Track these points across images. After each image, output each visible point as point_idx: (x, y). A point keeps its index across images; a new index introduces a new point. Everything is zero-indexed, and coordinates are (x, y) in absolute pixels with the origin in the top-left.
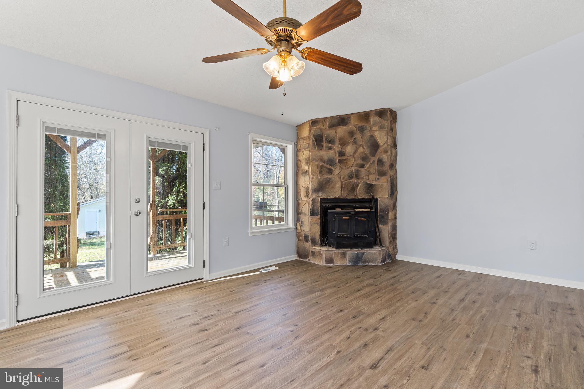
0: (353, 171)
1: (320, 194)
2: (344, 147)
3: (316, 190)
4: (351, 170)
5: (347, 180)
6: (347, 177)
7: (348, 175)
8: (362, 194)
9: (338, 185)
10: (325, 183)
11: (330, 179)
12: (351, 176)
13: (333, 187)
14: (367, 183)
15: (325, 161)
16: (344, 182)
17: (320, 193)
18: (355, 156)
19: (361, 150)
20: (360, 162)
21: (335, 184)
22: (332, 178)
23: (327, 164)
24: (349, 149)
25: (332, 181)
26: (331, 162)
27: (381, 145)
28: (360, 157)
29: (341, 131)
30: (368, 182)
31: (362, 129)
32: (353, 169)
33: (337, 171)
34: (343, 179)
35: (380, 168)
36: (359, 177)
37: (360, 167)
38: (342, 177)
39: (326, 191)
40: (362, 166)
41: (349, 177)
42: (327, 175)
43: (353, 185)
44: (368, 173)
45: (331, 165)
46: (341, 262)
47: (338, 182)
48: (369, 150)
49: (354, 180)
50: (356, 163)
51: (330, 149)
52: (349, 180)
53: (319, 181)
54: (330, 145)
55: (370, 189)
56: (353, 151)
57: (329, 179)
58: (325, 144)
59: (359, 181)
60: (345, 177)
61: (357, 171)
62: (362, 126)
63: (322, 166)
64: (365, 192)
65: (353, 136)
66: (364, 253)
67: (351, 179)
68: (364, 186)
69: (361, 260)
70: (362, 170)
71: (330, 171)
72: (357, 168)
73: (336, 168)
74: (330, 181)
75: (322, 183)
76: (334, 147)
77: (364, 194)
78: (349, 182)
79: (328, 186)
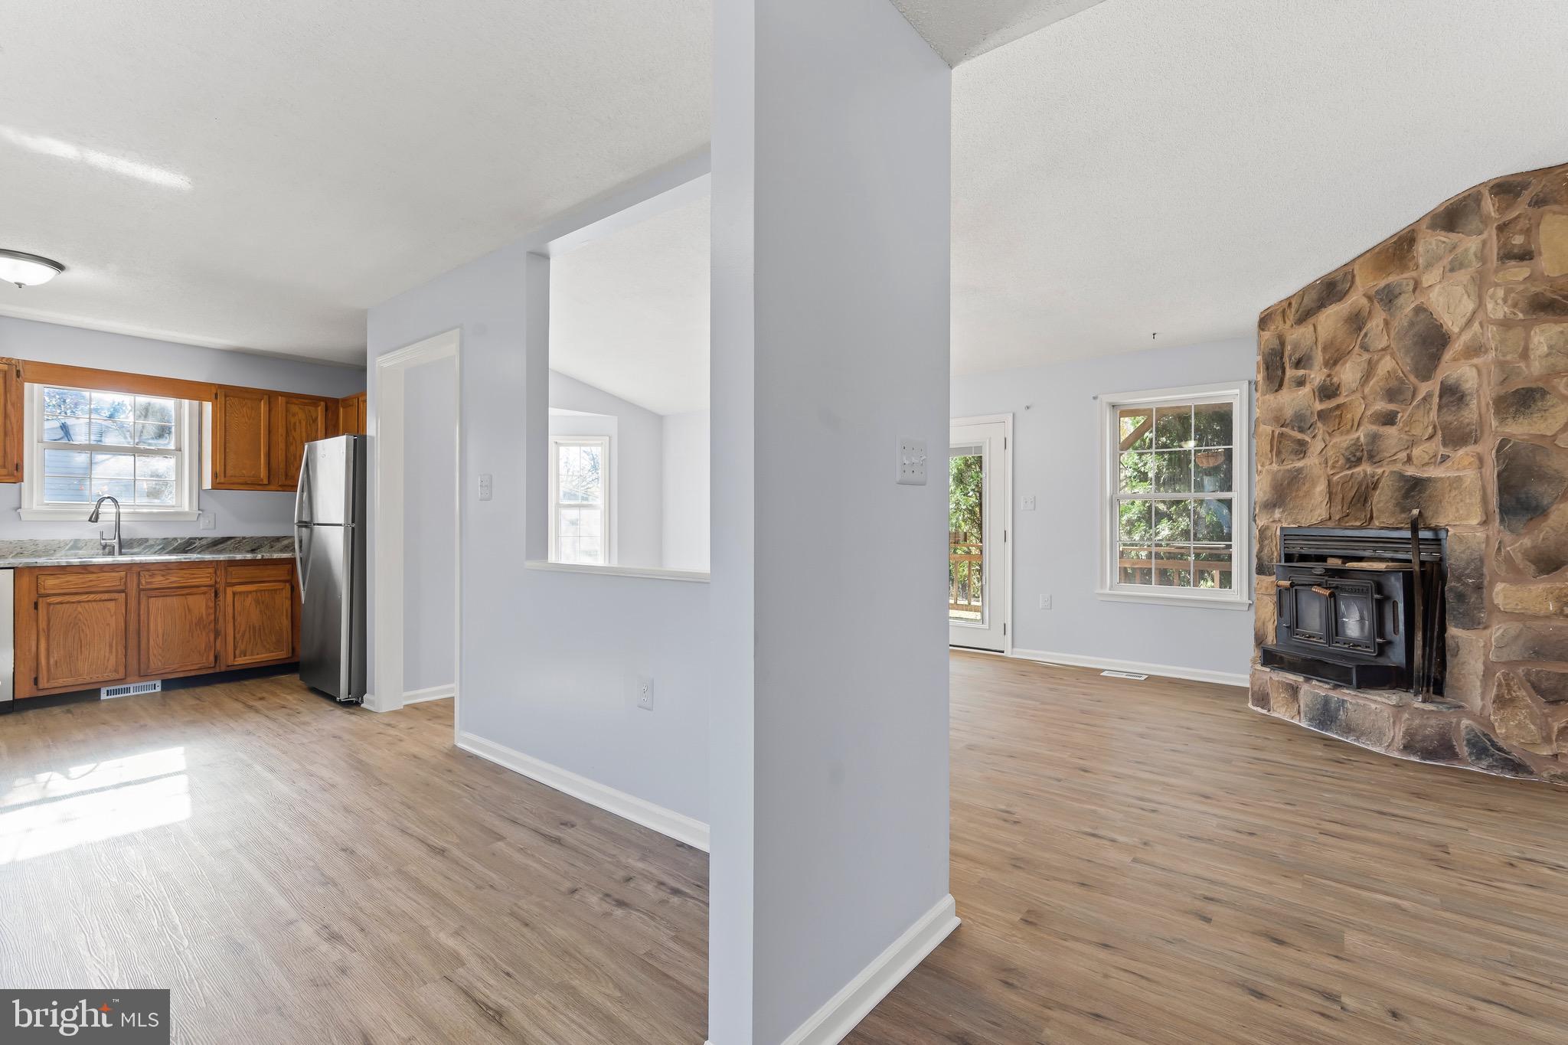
0: (1362, 439)
1: (1277, 514)
2: (1338, 367)
3: (1269, 506)
4: (1355, 436)
5: (1342, 469)
6: (1342, 461)
7: (1343, 455)
8: (1387, 515)
9: (1321, 488)
10: (1289, 484)
11: (1299, 471)
12: (1355, 456)
13: (1308, 494)
14: (1404, 476)
15: (1288, 421)
16: (1335, 478)
17: (1277, 511)
18: (1367, 390)
19: (1386, 365)
20: (1381, 406)
21: (1314, 485)
22: (1303, 467)
23: (1293, 429)
24: (1348, 374)
25: (1304, 478)
26: (1300, 422)
27: (1456, 330)
28: (1379, 389)
29: (1330, 319)
30: (1411, 471)
31: (1388, 298)
32: (1361, 434)
33: (1317, 446)
34: (1333, 467)
35: (1450, 418)
36: (1377, 459)
37: (1385, 424)
38: (1330, 463)
39: (1291, 506)
40: (1389, 419)
41: (1348, 460)
42: (1293, 461)
43: (1360, 485)
44: (1407, 441)
45: (1301, 430)
46: (1286, 711)
47: (1320, 477)
48: (1408, 360)
49: (1365, 468)
50: (1369, 413)
51: (1301, 383)
52: (1349, 468)
53: (1274, 479)
54: (1301, 372)
55: (1413, 496)
56: (1359, 375)
57: (1297, 471)
58: (1290, 373)
59: (1379, 471)
60: (1337, 461)
61: (1374, 438)
62: (1388, 286)
63: (1282, 435)
64: (1397, 504)
65: (1360, 329)
66: (1343, 701)
67: (1355, 466)
68: (1392, 485)
69: (1336, 722)
70: (1391, 431)
71: (1301, 449)
72: (1374, 428)
73: (1314, 437)
74: (1300, 476)
75: (1281, 485)
76: (1312, 376)
77: (1393, 514)
78: (1347, 475)
79: (1297, 491)
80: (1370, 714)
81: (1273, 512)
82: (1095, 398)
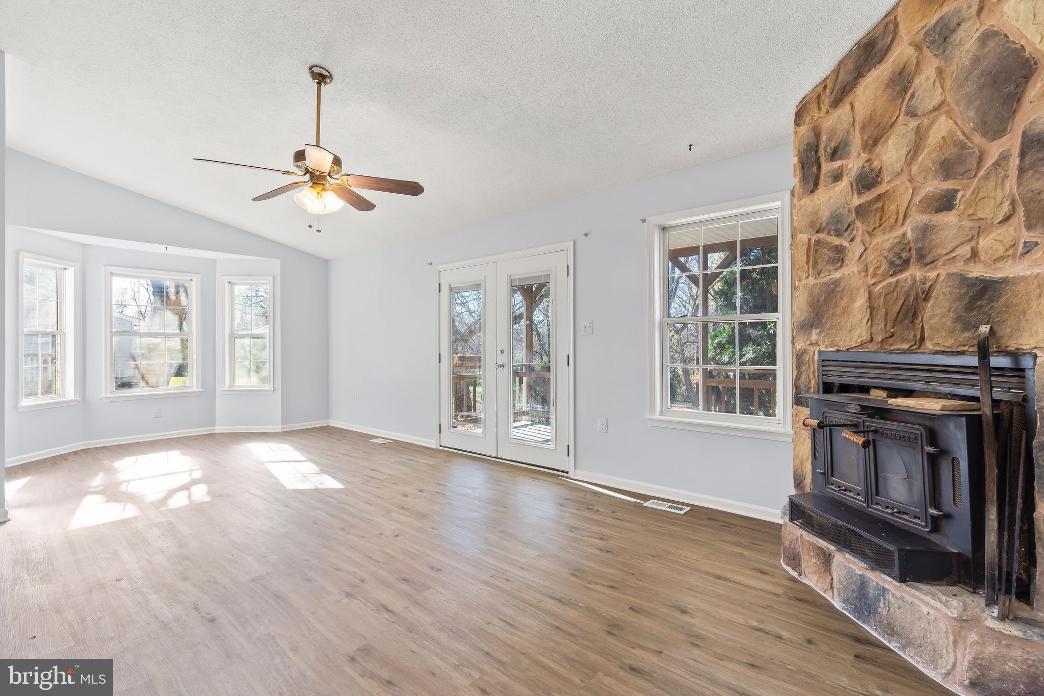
0: (909, 235)
1: (814, 336)
2: (878, 149)
3: (806, 326)
4: (899, 232)
5: (885, 276)
6: (885, 266)
7: (885, 258)
8: (943, 333)
9: (861, 302)
10: (825, 299)
11: (836, 283)
12: (900, 258)
13: (846, 310)
14: (966, 279)
15: (824, 225)
16: (878, 288)
17: (814, 332)
18: (915, 169)
19: (942, 127)
20: (934, 186)
21: (853, 300)
22: (840, 278)
23: (829, 234)
25: (842, 291)
28: (930, 165)
29: (866, 93)
30: (976, 271)
31: (942, 36)
32: (908, 229)
33: (856, 249)
34: (874, 275)
36: (929, 259)
37: (939, 210)
38: (870, 270)
39: (828, 326)
40: (945, 203)
41: (892, 264)
42: (830, 271)
43: (907, 295)
44: (971, 229)
45: (838, 234)
46: (818, 580)
47: (858, 289)
48: (971, 114)
49: (914, 272)
50: (917, 199)
51: (837, 177)
52: (894, 275)
53: (811, 295)
54: (838, 164)
55: (981, 307)
56: (904, 152)
57: (834, 283)
58: (827, 167)
59: (932, 275)
60: (880, 267)
61: (925, 231)
63: (818, 242)
64: (958, 319)
65: (905, 91)
66: (884, 589)
67: (901, 271)
68: (950, 293)
69: (875, 616)
70: (949, 218)
71: (839, 256)
72: (924, 218)
73: (852, 240)
74: (838, 289)
75: (818, 301)
76: (849, 166)
77: (952, 332)
78: (891, 283)
79: (834, 308)
80: (920, 618)
81: (810, 333)
82: (644, 221)
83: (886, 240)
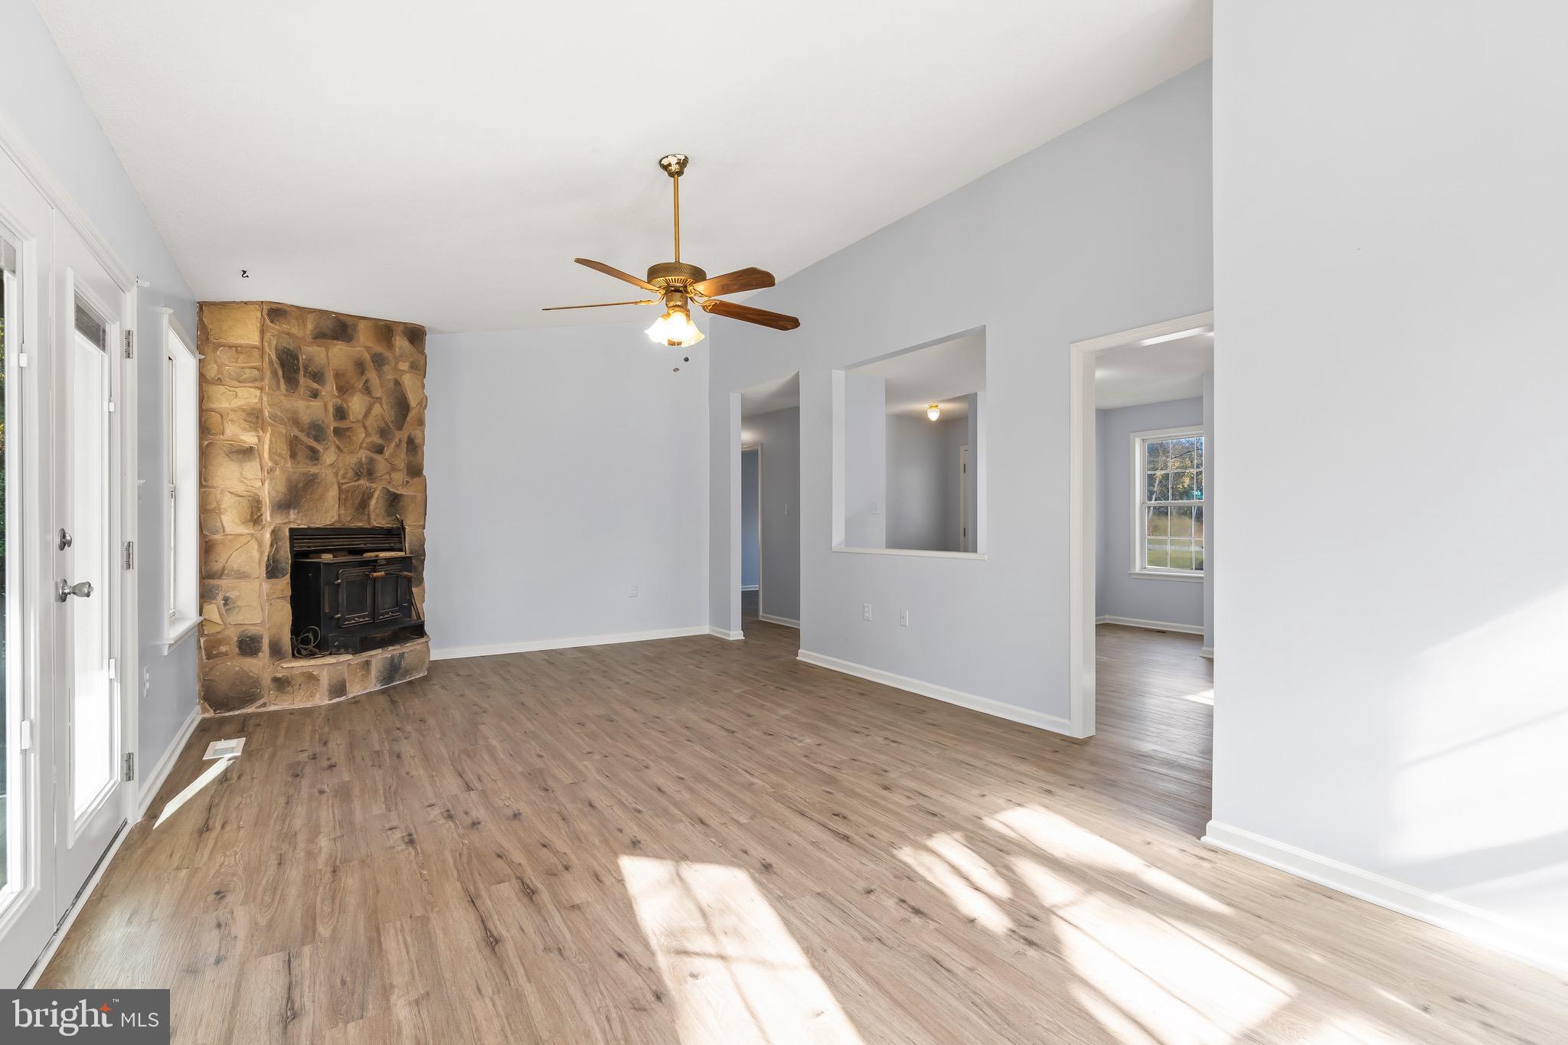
0: (364, 459)
1: (293, 515)
2: (346, 397)
3: (284, 505)
4: (359, 456)
5: (352, 480)
6: (351, 474)
7: (352, 469)
8: (380, 518)
9: (333, 493)
10: (304, 486)
11: (315, 476)
12: (359, 471)
13: (322, 498)
14: (389, 491)
15: (304, 427)
16: (344, 487)
17: (292, 512)
18: (367, 424)
19: (378, 410)
20: (376, 439)
21: (326, 490)
22: (318, 473)
23: (309, 436)
24: (356, 405)
25: (320, 483)
26: (316, 431)
27: (414, 405)
28: (375, 426)
29: (337, 355)
30: (391, 489)
31: (379, 361)
32: (363, 455)
33: (329, 456)
34: (344, 478)
35: (412, 459)
36: (374, 476)
37: (377, 452)
38: (341, 472)
39: (306, 507)
40: (380, 450)
41: (356, 474)
42: (308, 465)
43: (363, 494)
44: (390, 467)
45: (317, 439)
46: (361, 684)
47: (332, 484)
48: (391, 413)
49: (363, 482)
50: (368, 440)
51: (315, 395)
52: (356, 481)
53: (289, 480)
54: (315, 386)
55: (394, 506)
56: (364, 411)
57: (312, 475)
58: (304, 381)
59: (374, 485)
60: (346, 473)
61: (371, 461)
62: (380, 354)
63: (295, 438)
64: (385, 511)
66: (403, 653)
67: (359, 480)
68: (383, 497)
69: (400, 671)
70: (379, 458)
71: (314, 456)
72: (370, 454)
73: (327, 449)
74: (316, 481)
75: (296, 486)
76: (324, 393)
77: (384, 517)
78: (355, 486)
79: (311, 494)
81: (288, 513)
83: (351, 460)
